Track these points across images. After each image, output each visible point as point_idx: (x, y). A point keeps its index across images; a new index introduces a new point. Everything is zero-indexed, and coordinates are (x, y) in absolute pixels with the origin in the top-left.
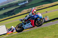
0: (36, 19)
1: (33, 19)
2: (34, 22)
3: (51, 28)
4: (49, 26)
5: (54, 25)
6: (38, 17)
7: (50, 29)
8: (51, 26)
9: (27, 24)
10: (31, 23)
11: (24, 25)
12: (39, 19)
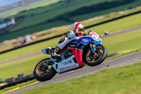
0: (87, 48)
1: (79, 47)
2: (81, 54)
3: (71, 86)
4: (68, 81)
5: (78, 79)
6: (92, 41)
7: (71, 89)
8: (73, 80)
9: (64, 61)
10: (73, 56)
11: (56, 63)
12: (94, 46)
